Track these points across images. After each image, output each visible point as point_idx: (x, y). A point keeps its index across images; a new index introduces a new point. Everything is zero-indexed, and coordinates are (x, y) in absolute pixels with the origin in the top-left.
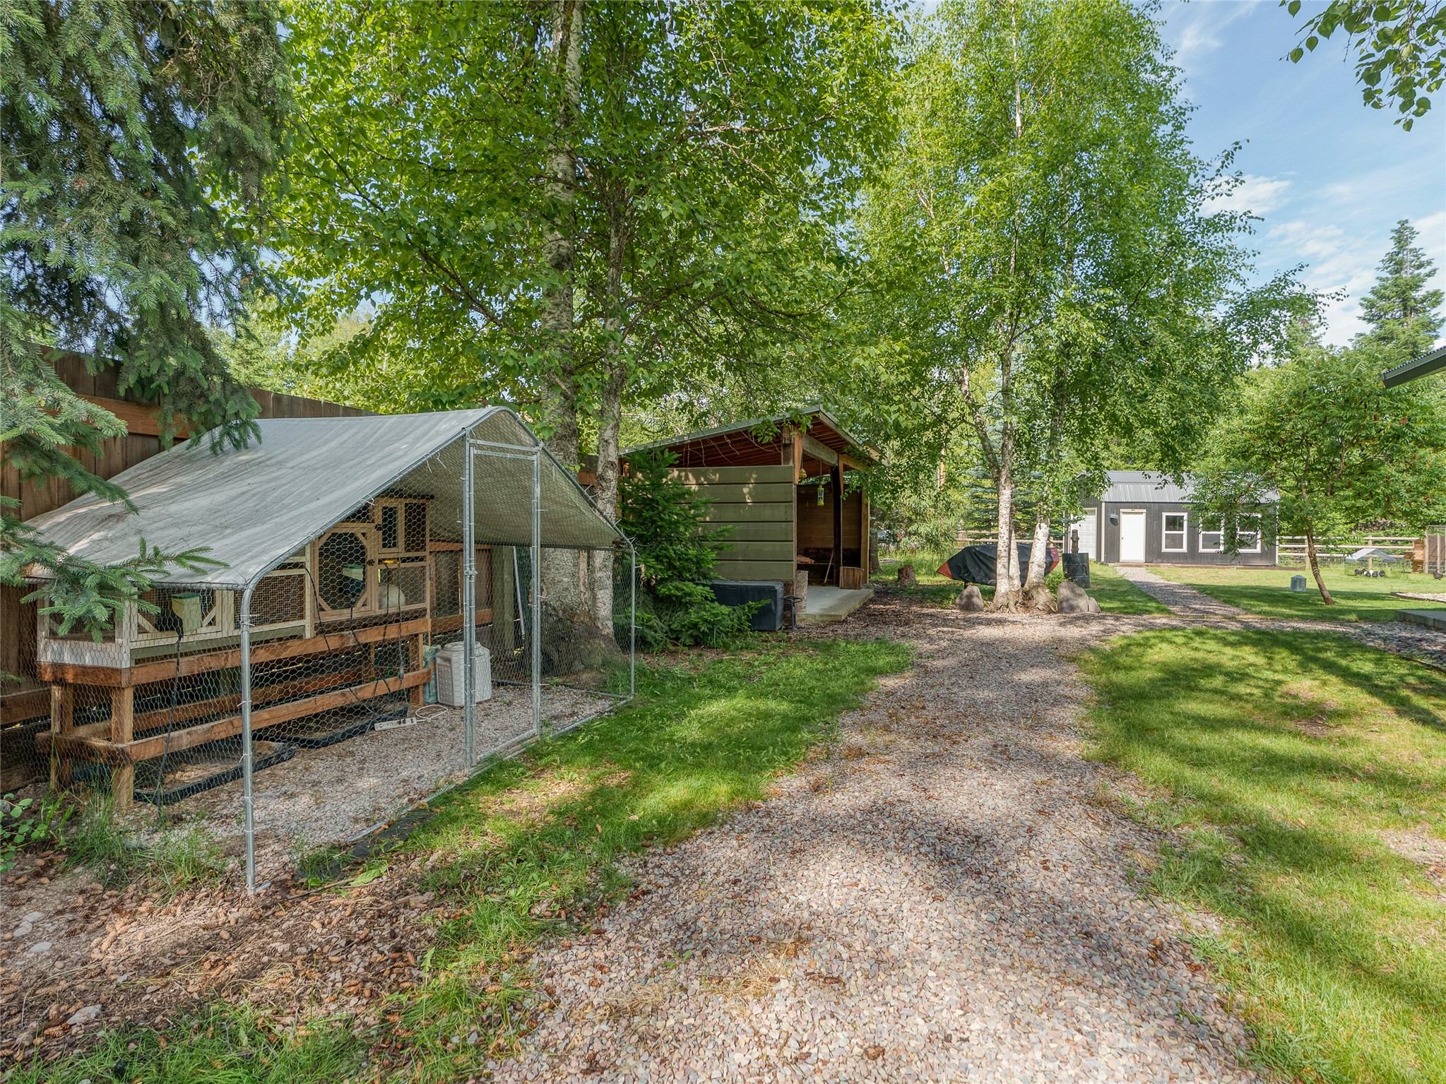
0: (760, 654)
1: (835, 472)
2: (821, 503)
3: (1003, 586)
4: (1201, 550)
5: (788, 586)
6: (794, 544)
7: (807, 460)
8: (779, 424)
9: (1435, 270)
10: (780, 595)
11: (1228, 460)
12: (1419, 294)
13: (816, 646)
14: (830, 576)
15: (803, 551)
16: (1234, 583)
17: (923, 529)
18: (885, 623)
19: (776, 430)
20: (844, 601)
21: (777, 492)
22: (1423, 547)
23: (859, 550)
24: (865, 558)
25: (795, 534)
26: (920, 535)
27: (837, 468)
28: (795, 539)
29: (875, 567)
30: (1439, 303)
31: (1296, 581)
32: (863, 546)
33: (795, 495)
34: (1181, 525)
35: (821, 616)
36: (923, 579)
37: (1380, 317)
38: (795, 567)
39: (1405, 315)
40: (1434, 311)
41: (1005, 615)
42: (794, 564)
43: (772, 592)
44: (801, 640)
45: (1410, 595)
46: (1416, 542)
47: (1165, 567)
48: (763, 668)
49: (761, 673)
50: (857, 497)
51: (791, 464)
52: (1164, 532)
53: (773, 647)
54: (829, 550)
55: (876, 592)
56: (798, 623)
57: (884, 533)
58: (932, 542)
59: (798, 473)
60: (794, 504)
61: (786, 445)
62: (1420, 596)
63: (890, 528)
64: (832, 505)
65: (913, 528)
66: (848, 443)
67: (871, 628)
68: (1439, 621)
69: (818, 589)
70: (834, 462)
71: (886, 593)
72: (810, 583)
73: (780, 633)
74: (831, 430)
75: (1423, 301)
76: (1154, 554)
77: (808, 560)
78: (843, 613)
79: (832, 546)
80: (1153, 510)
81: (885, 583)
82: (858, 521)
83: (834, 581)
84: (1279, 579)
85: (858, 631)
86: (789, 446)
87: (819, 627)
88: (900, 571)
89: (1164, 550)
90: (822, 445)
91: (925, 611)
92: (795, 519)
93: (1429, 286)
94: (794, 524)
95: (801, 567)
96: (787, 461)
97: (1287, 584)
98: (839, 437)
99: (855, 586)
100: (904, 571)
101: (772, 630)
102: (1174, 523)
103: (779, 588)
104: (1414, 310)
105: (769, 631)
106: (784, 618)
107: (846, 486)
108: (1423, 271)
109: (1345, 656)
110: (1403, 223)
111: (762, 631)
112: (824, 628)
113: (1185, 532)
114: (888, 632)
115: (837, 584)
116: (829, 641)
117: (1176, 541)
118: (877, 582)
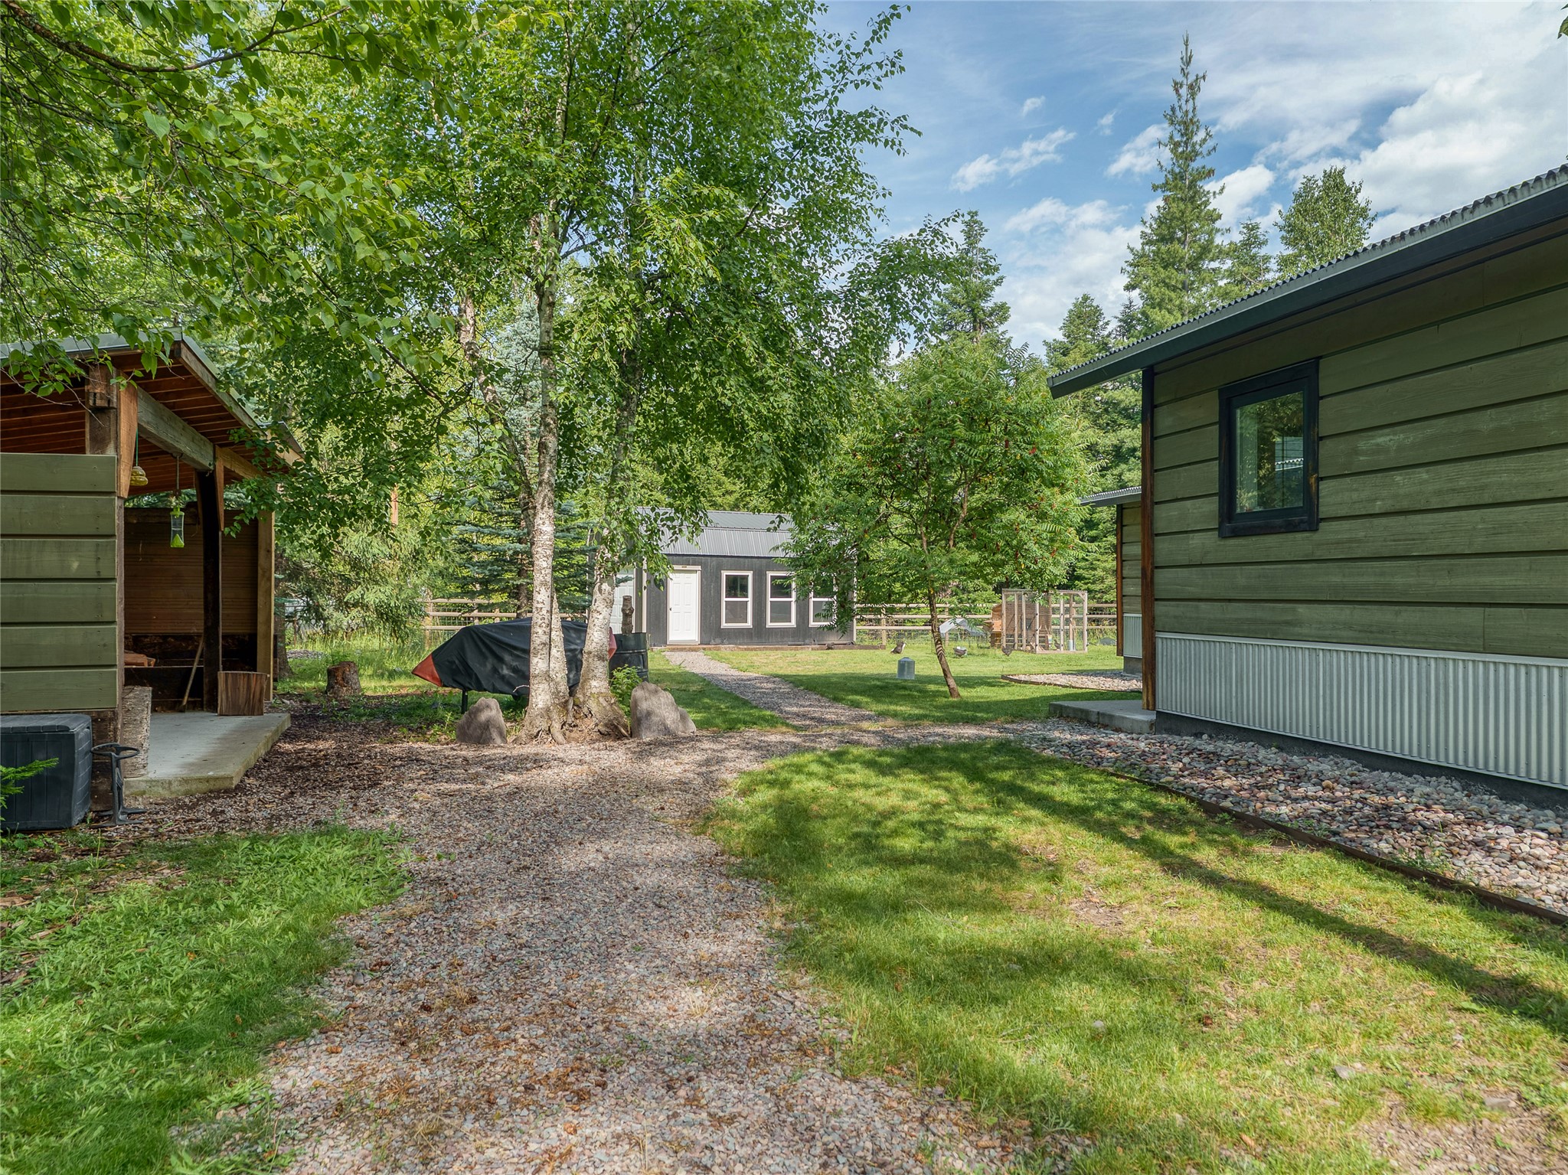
0: (29, 898)
1: (206, 483)
2: (179, 542)
3: (540, 697)
4: (769, 624)
5: (102, 723)
6: (119, 629)
7: (147, 451)
8: (86, 362)
9: (1002, 278)
10: (82, 746)
11: (837, 494)
12: (988, 305)
13: (178, 856)
14: (196, 692)
15: (134, 643)
16: (822, 670)
17: (373, 597)
18: (329, 785)
19: (73, 368)
20: (230, 743)
21: (74, 512)
22: (1001, 616)
23: (253, 637)
24: (264, 651)
25: (120, 608)
26: (365, 607)
27: (213, 474)
28: (120, 618)
29: (282, 668)
30: (1006, 319)
31: (905, 666)
32: (261, 629)
33: (119, 522)
34: (744, 589)
35: (185, 781)
36: (370, 685)
37: (951, 327)
38: (119, 680)
39: (975, 329)
40: (1001, 329)
41: (545, 749)
42: (119, 673)
43: (62, 739)
44: (137, 844)
45: (1023, 678)
46: (994, 610)
47: (726, 650)
48: (41, 939)
49: (33, 951)
50: (252, 534)
51: (110, 452)
52: (724, 599)
53: (68, 873)
54: (189, 638)
55: (293, 717)
56: (129, 803)
57: (296, 604)
58: (391, 618)
59: (128, 473)
60: (119, 542)
61: (99, 411)
62: (1034, 678)
63: (309, 594)
64: (200, 550)
65: (354, 594)
66: (238, 424)
67: (299, 800)
68: (1104, 715)
69: (171, 719)
70: (206, 462)
71: (314, 718)
72: (154, 710)
73: (84, 832)
74: (205, 390)
75: (991, 315)
76: (711, 632)
77: (143, 661)
78: (232, 770)
79: (197, 628)
80: (709, 565)
81: (303, 697)
82: (252, 581)
83: (205, 700)
84: (879, 662)
85: (272, 808)
86: (106, 411)
87: (179, 806)
88: (331, 673)
89: (724, 625)
90: (180, 423)
91: (397, 749)
92: (119, 573)
93: (998, 295)
94: (119, 586)
95: (133, 677)
96: (100, 443)
97: (894, 669)
98: (222, 408)
99: (252, 707)
100: (339, 672)
101: (62, 826)
102: (736, 586)
103: (80, 728)
104: (983, 323)
105: (52, 830)
106: (92, 792)
107: (230, 515)
108: (993, 278)
109: (1032, 777)
110: (973, 214)
111: (36, 831)
112: (192, 807)
113: (750, 599)
114: (337, 807)
115: (212, 706)
116: (206, 840)
117: (737, 612)
118: (288, 695)
